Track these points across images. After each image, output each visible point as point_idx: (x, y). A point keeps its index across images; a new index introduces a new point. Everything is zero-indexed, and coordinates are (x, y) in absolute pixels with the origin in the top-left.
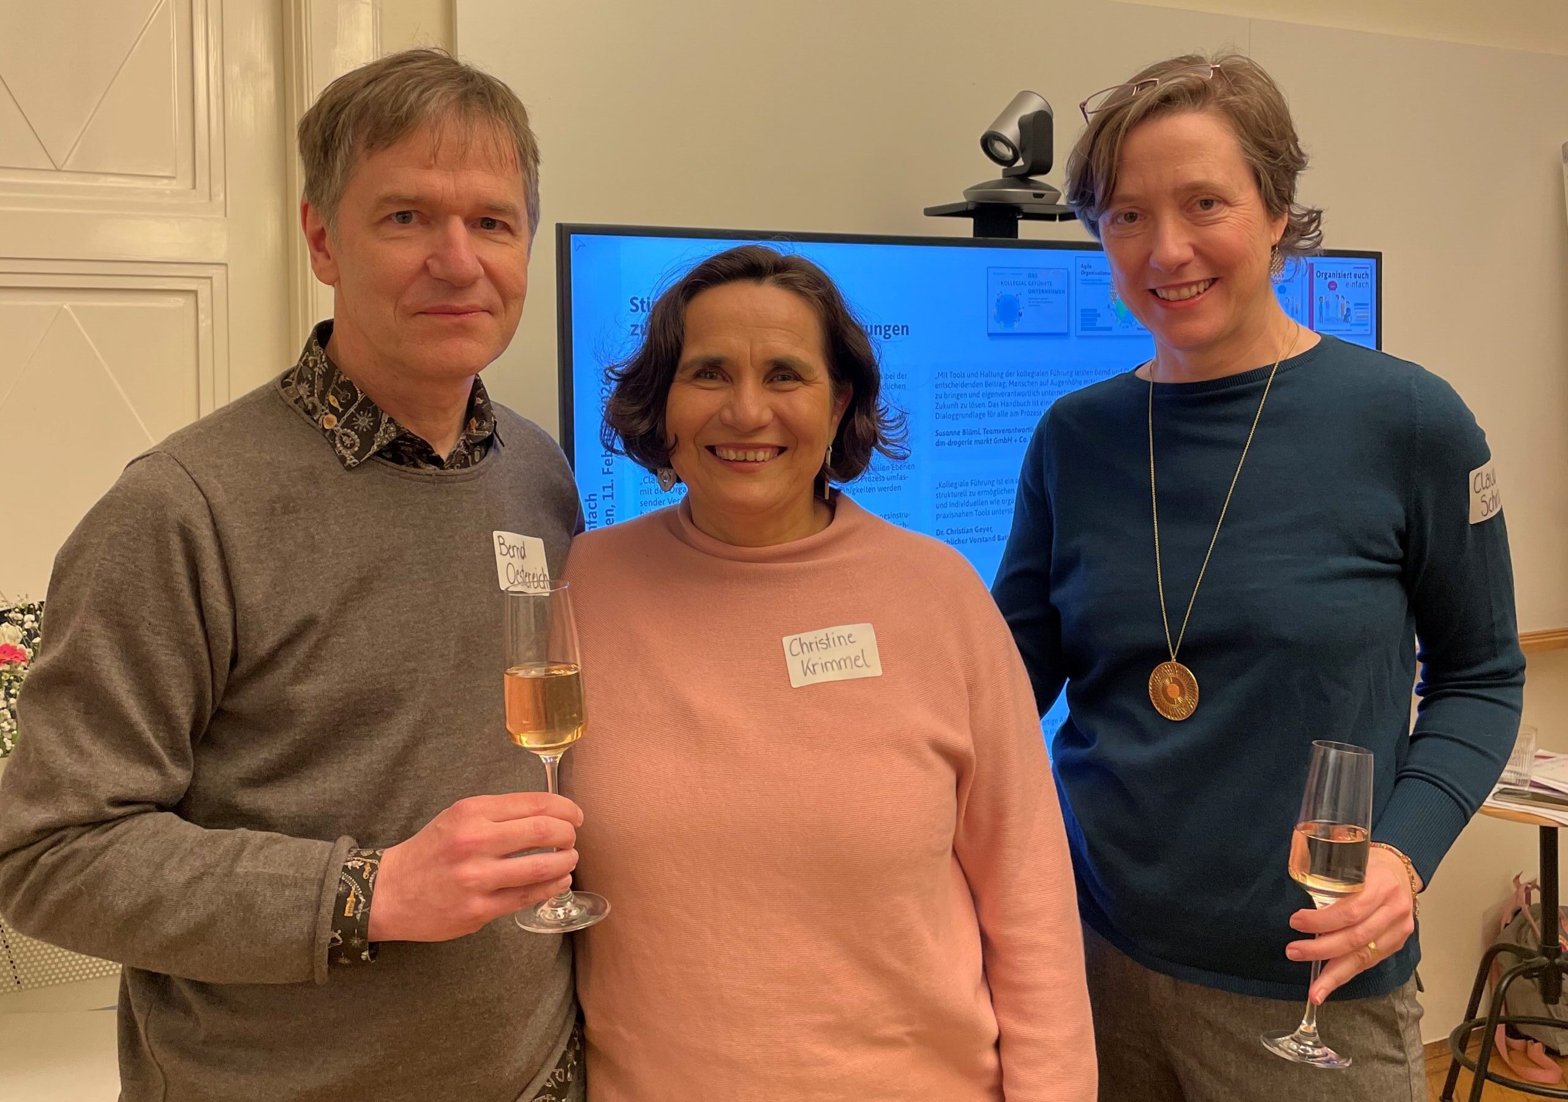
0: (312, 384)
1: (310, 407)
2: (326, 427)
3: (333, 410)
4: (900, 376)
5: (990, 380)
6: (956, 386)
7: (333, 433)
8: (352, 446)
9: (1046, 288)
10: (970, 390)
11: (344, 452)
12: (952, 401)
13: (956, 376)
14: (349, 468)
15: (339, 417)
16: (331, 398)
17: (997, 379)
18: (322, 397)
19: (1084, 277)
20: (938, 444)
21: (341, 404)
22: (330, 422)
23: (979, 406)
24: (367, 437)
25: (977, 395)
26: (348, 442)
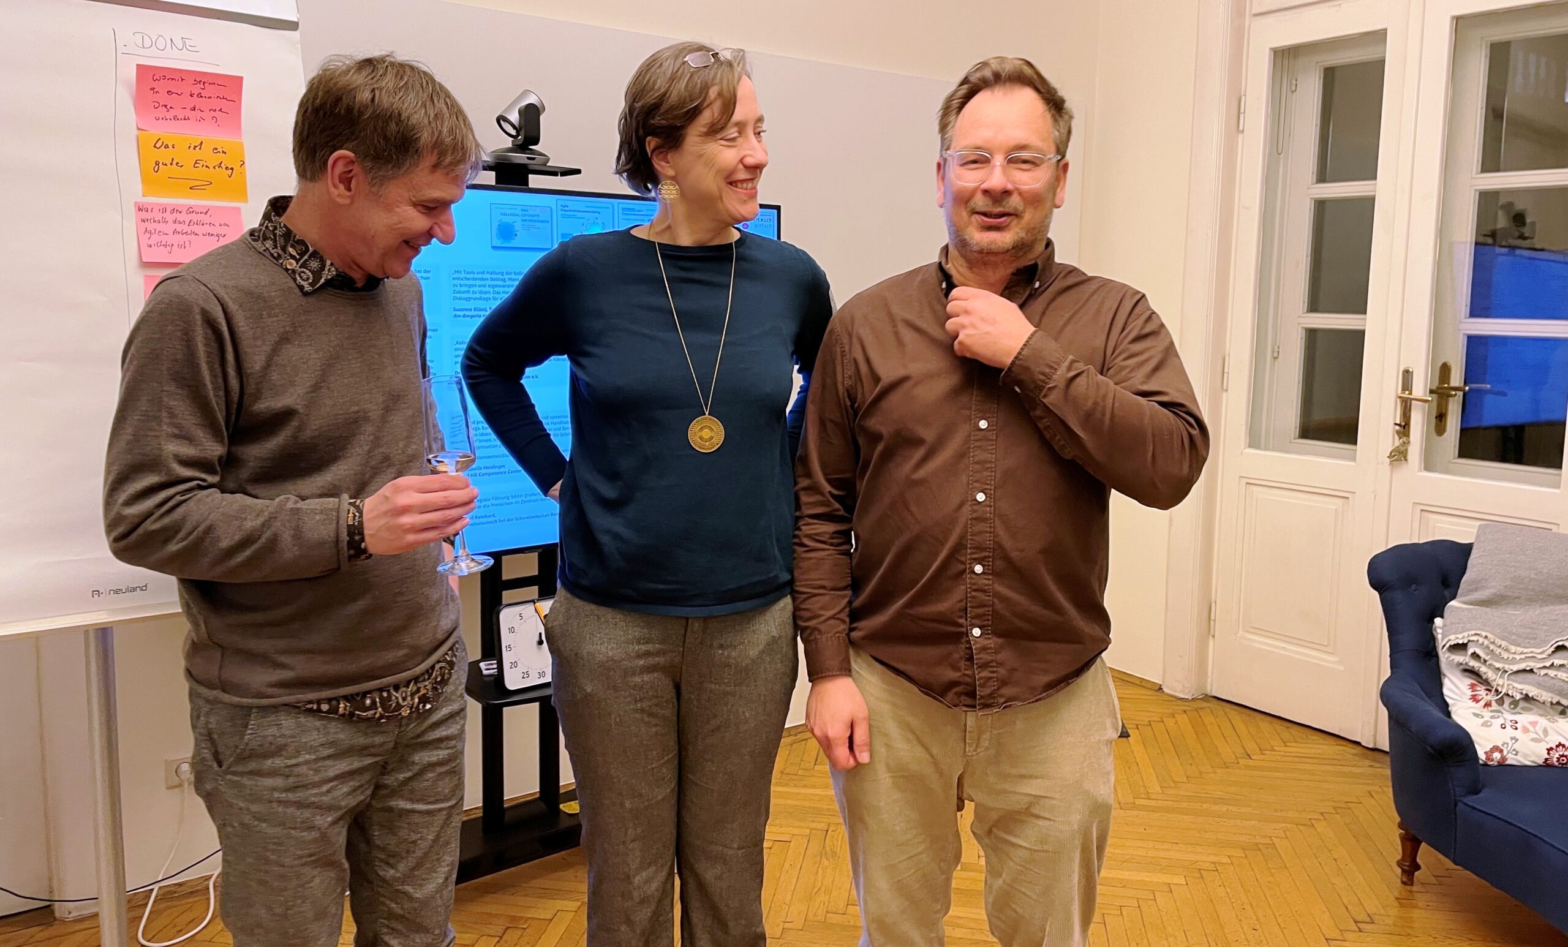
0: (275, 241)
1: (275, 255)
2: (289, 267)
3: (293, 257)
4: (425, 272)
5: (494, 276)
6: (468, 279)
7: (294, 271)
8: (308, 279)
9: (535, 218)
10: (478, 282)
11: (302, 283)
12: (466, 289)
13: (468, 273)
14: (306, 294)
15: (297, 261)
16: (291, 250)
17: (500, 276)
18: (284, 249)
19: (563, 212)
20: (455, 316)
21: (298, 254)
22: (291, 264)
23: (486, 293)
24: (317, 274)
25: (485, 286)
26: (305, 277)
